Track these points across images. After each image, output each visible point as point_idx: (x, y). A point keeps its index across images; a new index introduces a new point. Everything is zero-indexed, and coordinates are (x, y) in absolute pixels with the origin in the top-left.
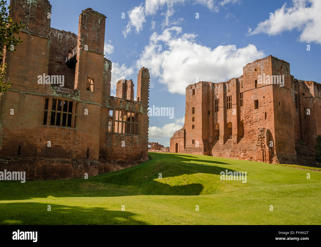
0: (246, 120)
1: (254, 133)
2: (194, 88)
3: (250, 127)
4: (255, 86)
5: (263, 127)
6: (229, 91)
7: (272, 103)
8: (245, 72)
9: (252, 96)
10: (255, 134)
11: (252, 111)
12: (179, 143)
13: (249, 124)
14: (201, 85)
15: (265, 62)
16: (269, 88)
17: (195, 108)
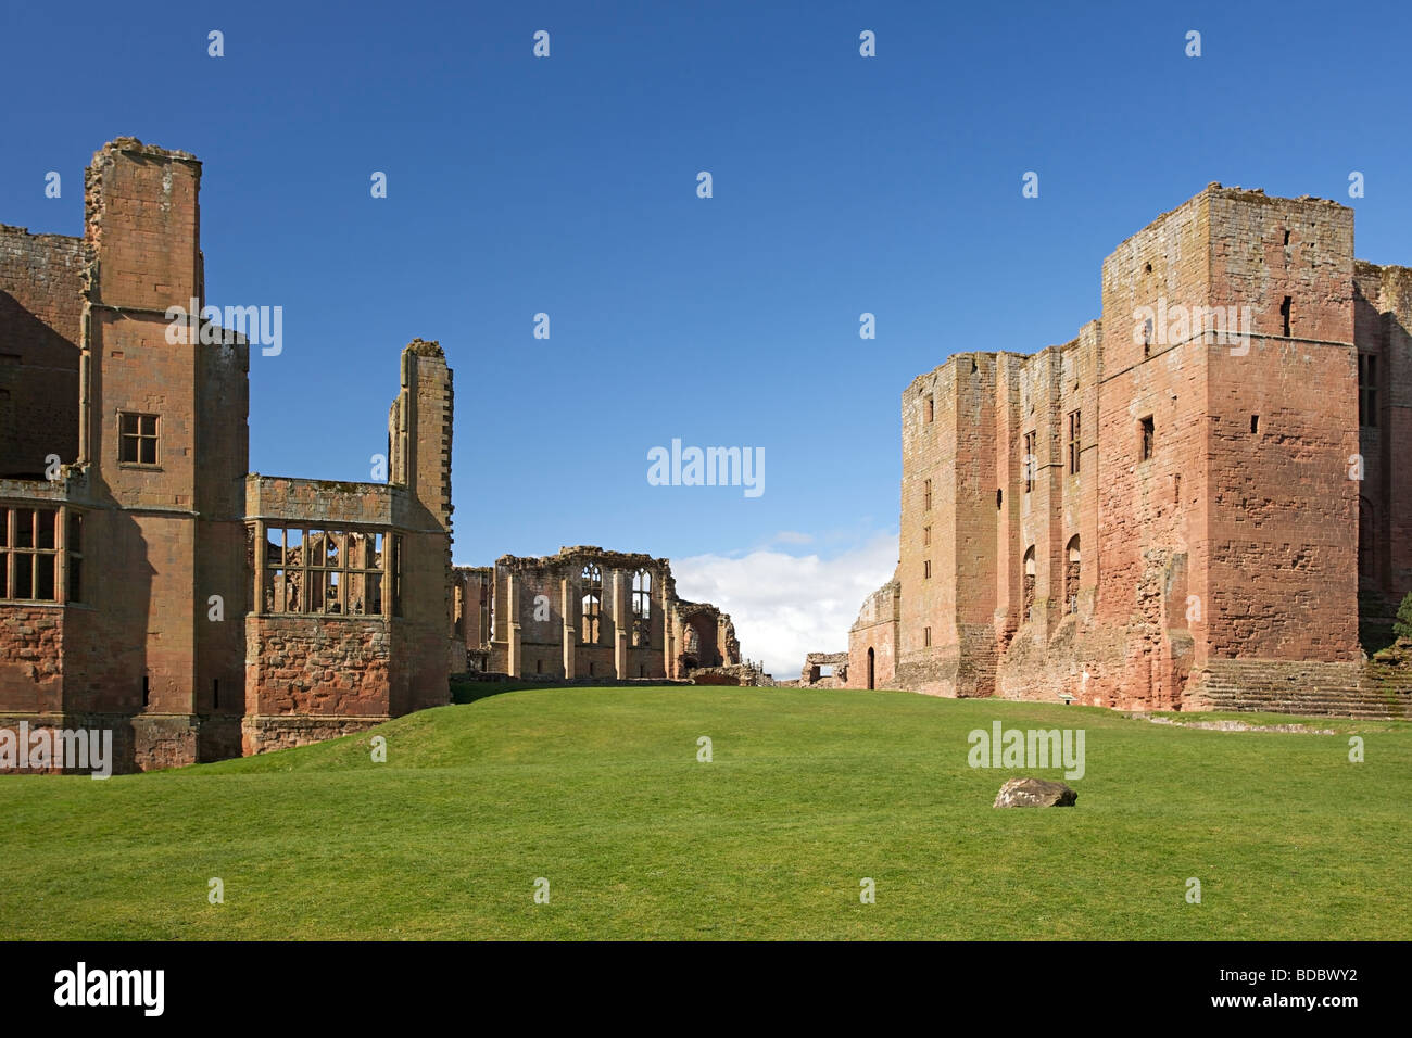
0: (1108, 519)
1: (1133, 575)
3: (1119, 549)
4: (1142, 352)
5: (1164, 546)
6: (1076, 387)
7: (1205, 423)
9: (1132, 402)
10: (1137, 579)
11: (1128, 473)
12: (880, 644)
13: (1116, 537)
15: (1185, 221)
16: (1195, 354)
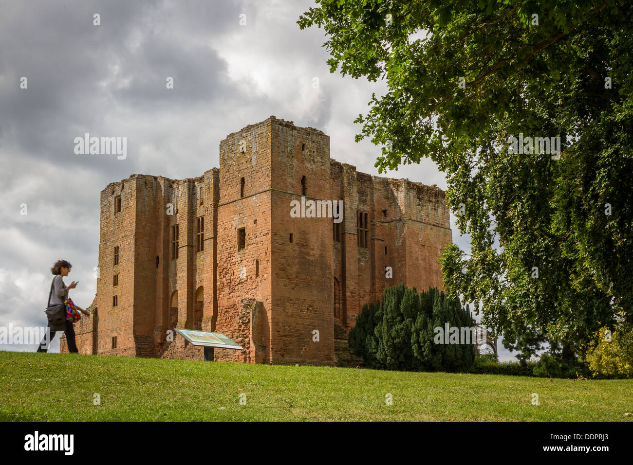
1: (235, 312)
2: (118, 191)
3: (228, 297)
4: (240, 194)
5: (251, 297)
6: (202, 204)
7: (269, 236)
8: (222, 155)
9: (234, 219)
10: (237, 314)
11: (233, 256)
13: (226, 290)
14: (134, 183)
15: (260, 132)
16: (266, 200)
17: (120, 248)
